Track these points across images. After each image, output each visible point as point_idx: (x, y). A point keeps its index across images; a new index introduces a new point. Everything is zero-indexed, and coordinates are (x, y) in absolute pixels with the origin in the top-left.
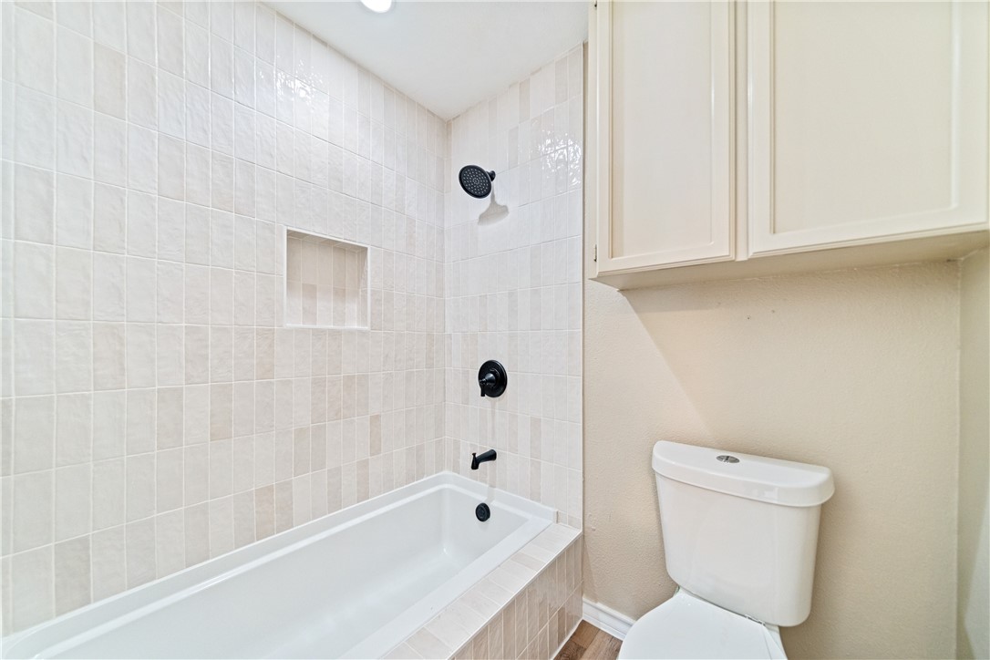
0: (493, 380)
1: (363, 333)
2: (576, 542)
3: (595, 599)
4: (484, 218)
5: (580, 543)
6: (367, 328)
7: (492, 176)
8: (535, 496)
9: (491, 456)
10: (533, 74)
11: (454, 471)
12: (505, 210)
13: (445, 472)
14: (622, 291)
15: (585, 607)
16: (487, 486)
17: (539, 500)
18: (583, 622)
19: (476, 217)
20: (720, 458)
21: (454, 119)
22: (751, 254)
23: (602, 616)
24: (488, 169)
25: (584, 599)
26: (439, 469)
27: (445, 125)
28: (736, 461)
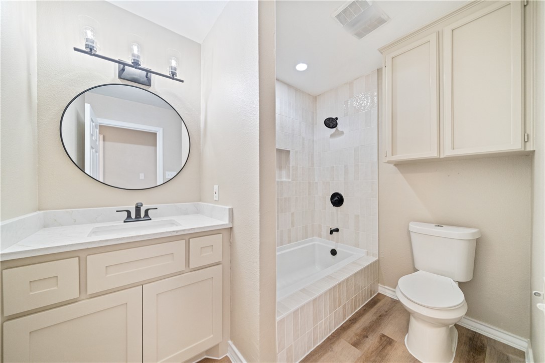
0: (337, 200)
1: (289, 182)
2: (376, 261)
3: (384, 284)
4: (332, 136)
5: (378, 262)
6: (290, 180)
7: (337, 119)
8: (357, 245)
9: (337, 230)
10: (355, 80)
11: (319, 237)
12: (342, 133)
13: (315, 237)
14: (395, 165)
15: (379, 288)
16: (335, 242)
17: (359, 247)
18: (379, 293)
19: (329, 135)
20: (436, 226)
21: (318, 96)
22: (445, 156)
23: (387, 291)
24: (334, 117)
25: (379, 285)
26: (313, 236)
27: (315, 98)
28: (442, 227)
